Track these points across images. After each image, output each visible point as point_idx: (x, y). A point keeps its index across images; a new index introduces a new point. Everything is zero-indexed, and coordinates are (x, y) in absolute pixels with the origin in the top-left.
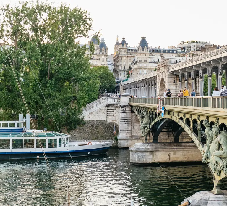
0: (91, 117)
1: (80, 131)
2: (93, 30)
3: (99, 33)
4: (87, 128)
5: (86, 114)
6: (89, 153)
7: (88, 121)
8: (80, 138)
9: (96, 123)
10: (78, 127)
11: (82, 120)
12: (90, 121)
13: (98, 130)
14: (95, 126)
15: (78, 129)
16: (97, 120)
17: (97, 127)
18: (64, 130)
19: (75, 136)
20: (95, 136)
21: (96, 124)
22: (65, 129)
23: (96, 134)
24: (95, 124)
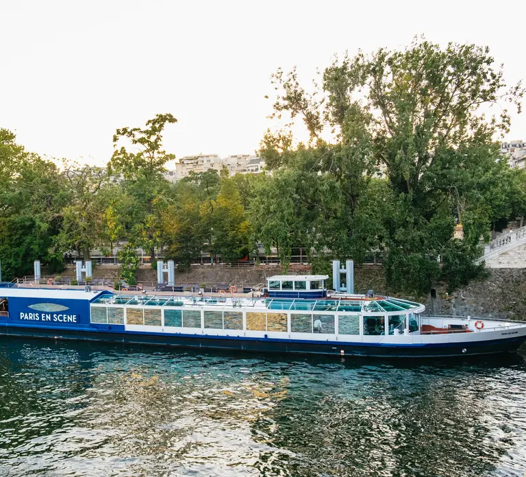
0: (506, 261)
1: (477, 290)
2: (505, 86)
3: (517, 88)
4: (493, 286)
5: (493, 256)
6: (464, 351)
7: (496, 270)
8: (474, 305)
9: (515, 274)
10: (472, 282)
11: (481, 268)
12: (503, 270)
13: (519, 288)
14: (513, 281)
15: (472, 286)
16: (519, 267)
17: (518, 282)
18: (442, 288)
19: (463, 300)
20: (510, 302)
21: (515, 277)
22: (443, 285)
23: (512, 298)
24: (512, 276)
